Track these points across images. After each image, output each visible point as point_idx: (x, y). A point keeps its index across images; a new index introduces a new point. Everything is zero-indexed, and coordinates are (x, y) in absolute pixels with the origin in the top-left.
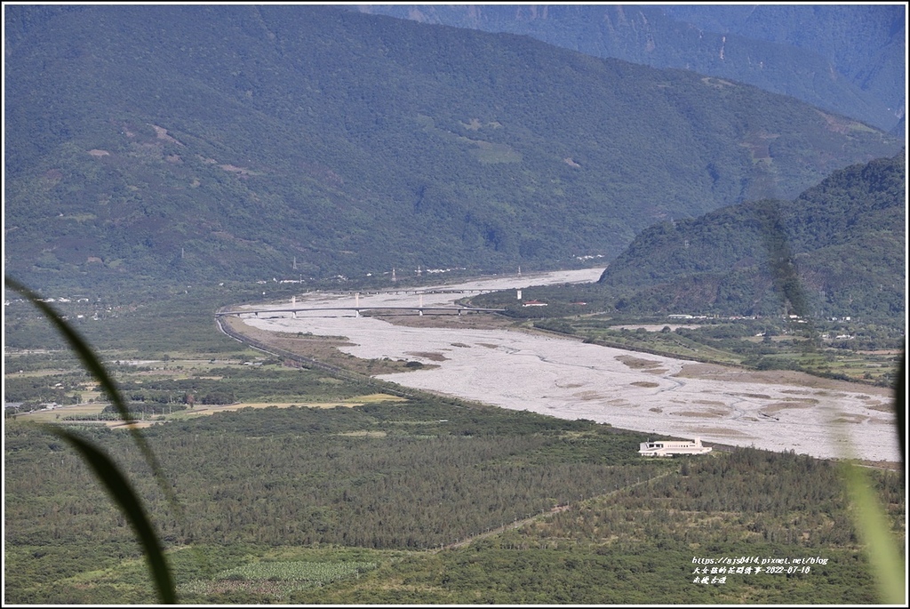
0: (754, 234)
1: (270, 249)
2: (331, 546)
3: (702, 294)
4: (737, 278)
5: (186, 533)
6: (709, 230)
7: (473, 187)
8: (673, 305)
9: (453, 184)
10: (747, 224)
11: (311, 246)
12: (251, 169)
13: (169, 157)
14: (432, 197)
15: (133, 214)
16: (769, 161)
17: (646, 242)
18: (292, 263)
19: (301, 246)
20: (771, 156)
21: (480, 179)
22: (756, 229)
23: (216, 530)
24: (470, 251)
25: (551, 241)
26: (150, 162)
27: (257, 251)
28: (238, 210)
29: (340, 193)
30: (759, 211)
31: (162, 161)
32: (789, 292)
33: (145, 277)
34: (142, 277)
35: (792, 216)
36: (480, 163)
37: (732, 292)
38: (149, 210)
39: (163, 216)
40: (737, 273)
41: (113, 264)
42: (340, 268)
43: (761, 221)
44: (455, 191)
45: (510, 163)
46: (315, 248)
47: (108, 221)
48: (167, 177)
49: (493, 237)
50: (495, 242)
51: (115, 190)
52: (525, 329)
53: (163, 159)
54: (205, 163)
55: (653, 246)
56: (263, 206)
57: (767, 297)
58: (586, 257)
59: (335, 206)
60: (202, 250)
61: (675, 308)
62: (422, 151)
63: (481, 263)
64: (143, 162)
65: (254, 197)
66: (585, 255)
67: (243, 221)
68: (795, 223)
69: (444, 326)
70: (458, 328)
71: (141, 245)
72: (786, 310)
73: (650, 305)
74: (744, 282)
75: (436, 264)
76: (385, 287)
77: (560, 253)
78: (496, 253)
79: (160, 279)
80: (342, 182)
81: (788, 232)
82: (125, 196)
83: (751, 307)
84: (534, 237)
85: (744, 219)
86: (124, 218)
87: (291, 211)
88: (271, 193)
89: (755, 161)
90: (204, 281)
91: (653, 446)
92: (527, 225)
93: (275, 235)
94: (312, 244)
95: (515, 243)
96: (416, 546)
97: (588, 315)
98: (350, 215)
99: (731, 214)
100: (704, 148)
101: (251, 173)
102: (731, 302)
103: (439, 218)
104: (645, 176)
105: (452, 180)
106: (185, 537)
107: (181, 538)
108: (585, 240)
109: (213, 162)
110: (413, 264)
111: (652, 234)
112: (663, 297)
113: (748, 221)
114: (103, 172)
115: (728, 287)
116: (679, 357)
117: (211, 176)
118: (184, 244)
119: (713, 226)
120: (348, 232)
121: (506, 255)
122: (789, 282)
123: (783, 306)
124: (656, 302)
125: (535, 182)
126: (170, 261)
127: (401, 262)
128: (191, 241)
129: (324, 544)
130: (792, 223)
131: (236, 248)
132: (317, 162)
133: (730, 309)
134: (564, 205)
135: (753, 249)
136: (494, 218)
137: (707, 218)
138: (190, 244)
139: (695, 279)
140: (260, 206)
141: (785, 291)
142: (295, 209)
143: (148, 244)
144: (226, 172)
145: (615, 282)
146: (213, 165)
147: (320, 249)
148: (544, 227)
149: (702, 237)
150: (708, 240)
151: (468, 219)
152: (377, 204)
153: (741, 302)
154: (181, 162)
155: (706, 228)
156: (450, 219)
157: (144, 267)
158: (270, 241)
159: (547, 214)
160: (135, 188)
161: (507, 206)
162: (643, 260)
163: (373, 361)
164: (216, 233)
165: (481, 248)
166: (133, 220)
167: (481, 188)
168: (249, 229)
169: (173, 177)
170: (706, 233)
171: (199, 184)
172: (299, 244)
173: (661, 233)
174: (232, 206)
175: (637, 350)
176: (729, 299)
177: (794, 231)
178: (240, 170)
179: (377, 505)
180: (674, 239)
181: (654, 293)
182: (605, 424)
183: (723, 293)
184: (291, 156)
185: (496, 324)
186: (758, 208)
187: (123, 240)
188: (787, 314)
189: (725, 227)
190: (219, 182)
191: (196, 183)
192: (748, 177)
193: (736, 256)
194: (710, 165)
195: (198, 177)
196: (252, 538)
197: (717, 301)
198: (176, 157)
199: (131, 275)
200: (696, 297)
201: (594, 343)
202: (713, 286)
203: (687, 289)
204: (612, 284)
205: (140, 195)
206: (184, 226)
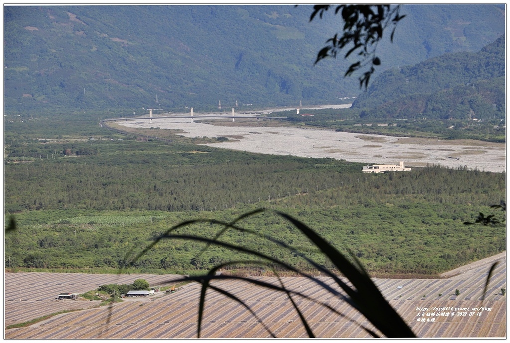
0: (451, 74)
1: (141, 90)
2: (138, 210)
3: (416, 107)
4: (439, 96)
5: (38, 202)
6: (422, 72)
7: (273, 54)
8: (397, 115)
9: (260, 52)
10: (447, 68)
11: (168, 89)
12: (130, 41)
13: (77, 32)
14: (247, 60)
15: (53, 67)
16: (463, 39)
17: (381, 81)
18: (155, 98)
19: (161, 89)
20: (465, 36)
21: (278, 49)
22: (453, 71)
23: (60, 202)
24: (270, 93)
25: (323, 88)
26: (65, 35)
27: (132, 91)
28: (122, 66)
29: (187, 57)
30: (455, 59)
31: (72, 35)
32: (473, 104)
33: (60, 106)
34: (58, 106)
35: (476, 62)
36: (278, 40)
37: (435, 105)
38: (63, 64)
39: (72, 68)
40: (438, 93)
41: (39, 98)
42: (186, 102)
43: (456, 66)
44: (262, 57)
45: (297, 39)
46: (170, 90)
47: (37, 71)
48: (75, 45)
49: (285, 85)
50: (287, 88)
51: (41, 51)
52: (299, 126)
53: (73, 33)
54: (101, 36)
55: (386, 84)
56: (138, 64)
57: (458, 108)
58: (345, 98)
59: (184, 64)
60: (97, 89)
61: (398, 116)
62: (240, 31)
63: (277, 101)
64: (60, 35)
65: (132, 58)
66: (344, 97)
67: (125, 73)
68: (478, 67)
69: (247, 126)
70: (256, 126)
71: (58, 86)
72: (470, 116)
73: (382, 115)
74: (443, 99)
75: (248, 102)
76: (213, 111)
77: (328, 95)
78: (288, 95)
79: (69, 107)
80: (189, 50)
81: (473, 72)
82: (47, 56)
83: (447, 114)
84: (311, 85)
85: (445, 65)
86: (47, 70)
87: (156, 67)
88: (142, 56)
89: (455, 39)
90: (98, 108)
91: (372, 168)
92: (307, 78)
93: (145, 82)
94: (169, 88)
95: (299, 89)
96: (197, 209)
97: (341, 121)
98: (194, 70)
99: (437, 61)
100: (422, 31)
101: (130, 43)
102: (435, 112)
103: (251, 74)
104: (383, 48)
105: (259, 50)
106: (37, 205)
107: (34, 206)
108: (345, 88)
109: (106, 36)
110: (233, 101)
111: (386, 76)
112: (391, 110)
113: (448, 66)
114: (34, 40)
115: (433, 102)
116: (397, 136)
117: (104, 44)
118: (85, 86)
119: (424, 70)
120: (193, 81)
121: (293, 96)
122: (473, 98)
123: (468, 113)
124: (385, 112)
125: (313, 51)
126: (76, 96)
127: (226, 100)
128: (90, 84)
129: (133, 208)
130: (476, 66)
131: (119, 88)
132: (173, 38)
133: (434, 116)
134: (331, 66)
135: (451, 84)
136: (286, 73)
137: (421, 65)
138: (89, 86)
139: (411, 98)
140: (136, 64)
141: (470, 104)
142: (159, 66)
143: (62, 85)
144: (114, 42)
145: (361, 106)
146: (105, 37)
147: (174, 91)
148: (318, 80)
149: (417, 77)
150: (422, 78)
151: (269, 74)
152: (211, 64)
153: (441, 111)
154: (85, 35)
155: (420, 71)
156: (258, 74)
157: (59, 99)
158: (141, 85)
159: (320, 71)
160: (54, 51)
161: (294, 66)
162: (379, 92)
163: (196, 138)
164: (107, 80)
165: (278, 92)
166: (52, 70)
167: (278, 55)
168: (128, 78)
169: (80, 45)
170: (420, 74)
171: (96, 49)
172: (160, 88)
173: (391, 75)
174: (118, 63)
175: (370, 133)
176: (433, 109)
177: (478, 72)
178: (123, 41)
179: (176, 190)
180: (400, 79)
181: (385, 107)
182: (342, 160)
183: (429, 106)
184: (156, 33)
185: (281, 125)
186: (454, 58)
187: (46, 83)
188: (471, 119)
189: (432, 70)
190: (110, 48)
191: (94, 49)
192: (450, 49)
193: (439, 88)
194: (426, 42)
195: (95, 44)
196: (84, 206)
197: (425, 111)
198: (81, 32)
199: (51, 104)
200: (411, 109)
201: (343, 131)
202: (423, 101)
203: (406, 104)
204: (359, 107)
205: (57, 55)
206: (86, 74)
